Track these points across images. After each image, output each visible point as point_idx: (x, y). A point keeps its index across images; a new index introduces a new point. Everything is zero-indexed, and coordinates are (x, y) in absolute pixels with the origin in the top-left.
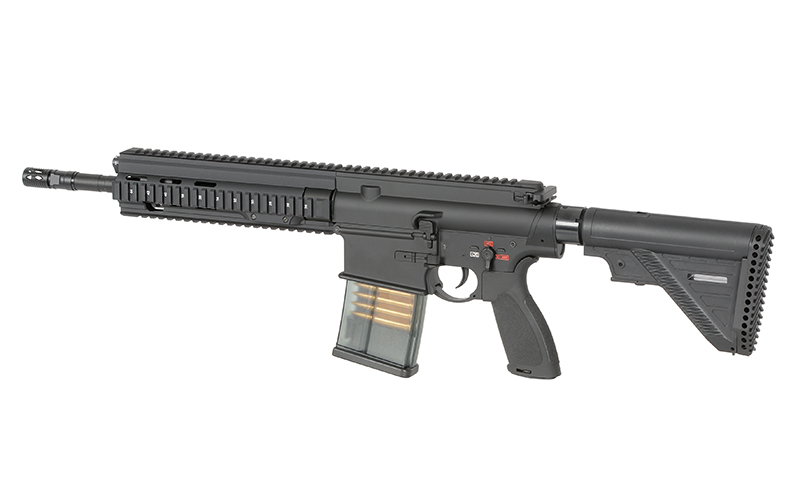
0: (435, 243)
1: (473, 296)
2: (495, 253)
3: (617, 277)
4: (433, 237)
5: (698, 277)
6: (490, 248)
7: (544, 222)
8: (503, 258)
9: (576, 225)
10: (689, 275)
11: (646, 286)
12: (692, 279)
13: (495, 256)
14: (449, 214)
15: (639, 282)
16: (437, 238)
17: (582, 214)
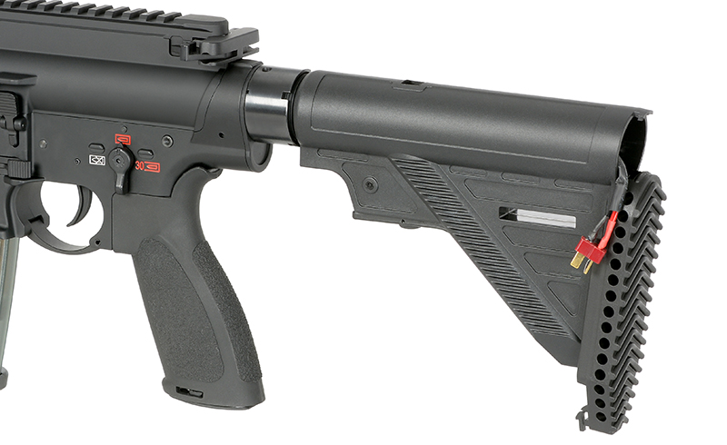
0: (24, 135)
1: (97, 243)
2: (134, 159)
3: (364, 211)
4: (18, 123)
5: (524, 216)
6: (125, 147)
7: (221, 96)
8: (149, 167)
9: (283, 103)
10: (502, 210)
11: (422, 229)
12: (513, 217)
13: (133, 165)
14: (47, 80)
15: (408, 222)
16: (27, 126)
17: (298, 84)
